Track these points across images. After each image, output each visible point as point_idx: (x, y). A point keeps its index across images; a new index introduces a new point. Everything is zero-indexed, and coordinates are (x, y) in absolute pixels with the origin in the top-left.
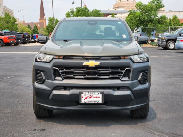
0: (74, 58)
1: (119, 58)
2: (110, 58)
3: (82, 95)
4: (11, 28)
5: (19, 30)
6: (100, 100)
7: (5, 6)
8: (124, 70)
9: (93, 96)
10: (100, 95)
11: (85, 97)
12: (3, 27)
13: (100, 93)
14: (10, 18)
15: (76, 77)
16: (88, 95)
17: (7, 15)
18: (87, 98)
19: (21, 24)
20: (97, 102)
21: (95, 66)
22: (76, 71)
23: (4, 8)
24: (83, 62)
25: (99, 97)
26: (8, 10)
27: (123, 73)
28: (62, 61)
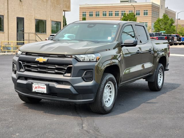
0: (33, 54)
1: (64, 56)
2: (57, 56)
3: (33, 85)
4: (168, 29)
5: (178, 32)
6: (45, 91)
7: (167, 8)
8: (67, 67)
9: (40, 87)
10: (45, 87)
11: (35, 87)
12: (160, 29)
13: (45, 85)
14: (168, 20)
15: (33, 70)
16: (37, 86)
17: (165, 17)
18: (36, 88)
19: (180, 25)
20: (43, 92)
21: (44, 62)
22: (32, 65)
23: (165, 10)
24: (36, 58)
25: (44, 88)
26: (170, 12)
27: (65, 69)
28: (25, 56)
